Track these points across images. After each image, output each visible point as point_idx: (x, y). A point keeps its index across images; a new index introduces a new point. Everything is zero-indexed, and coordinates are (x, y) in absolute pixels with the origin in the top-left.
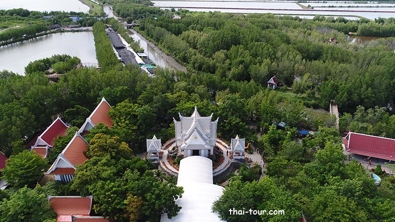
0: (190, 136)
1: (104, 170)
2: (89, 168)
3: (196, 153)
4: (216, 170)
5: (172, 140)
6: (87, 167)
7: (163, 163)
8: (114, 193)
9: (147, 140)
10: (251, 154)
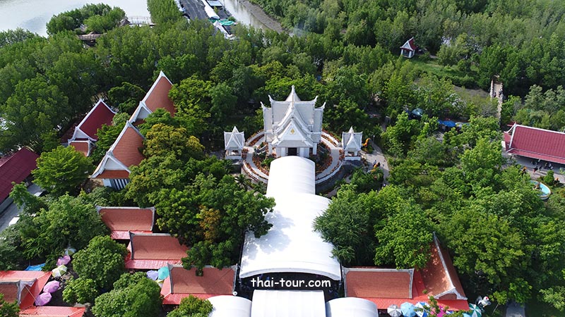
0: (284, 128)
1: (167, 174)
2: (147, 171)
3: (292, 152)
4: (320, 176)
5: (260, 134)
6: (144, 170)
7: (248, 164)
8: (183, 204)
9: (225, 133)
10: (371, 153)
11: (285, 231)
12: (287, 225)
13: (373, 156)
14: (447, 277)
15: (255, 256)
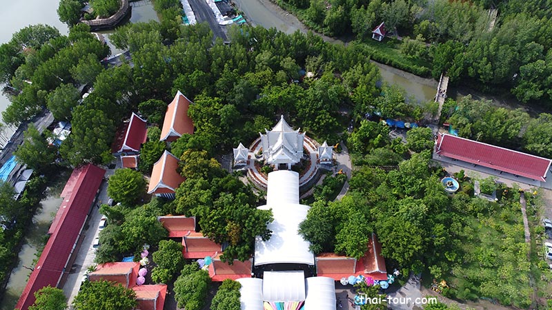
0: (277, 151)
3: (283, 167)
7: (251, 170)
9: (234, 149)
10: (339, 153)
11: (280, 234)
12: (281, 230)
13: (341, 155)
14: (376, 262)
15: (263, 251)
